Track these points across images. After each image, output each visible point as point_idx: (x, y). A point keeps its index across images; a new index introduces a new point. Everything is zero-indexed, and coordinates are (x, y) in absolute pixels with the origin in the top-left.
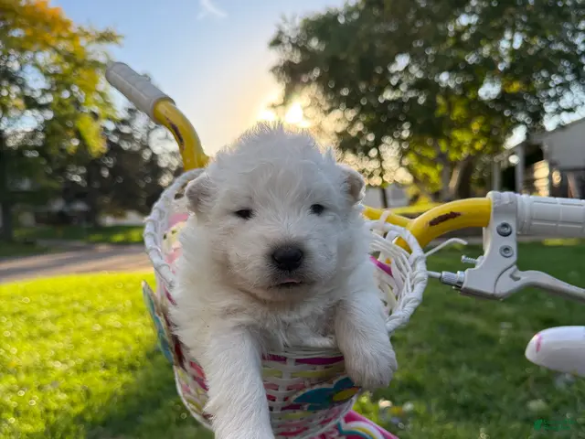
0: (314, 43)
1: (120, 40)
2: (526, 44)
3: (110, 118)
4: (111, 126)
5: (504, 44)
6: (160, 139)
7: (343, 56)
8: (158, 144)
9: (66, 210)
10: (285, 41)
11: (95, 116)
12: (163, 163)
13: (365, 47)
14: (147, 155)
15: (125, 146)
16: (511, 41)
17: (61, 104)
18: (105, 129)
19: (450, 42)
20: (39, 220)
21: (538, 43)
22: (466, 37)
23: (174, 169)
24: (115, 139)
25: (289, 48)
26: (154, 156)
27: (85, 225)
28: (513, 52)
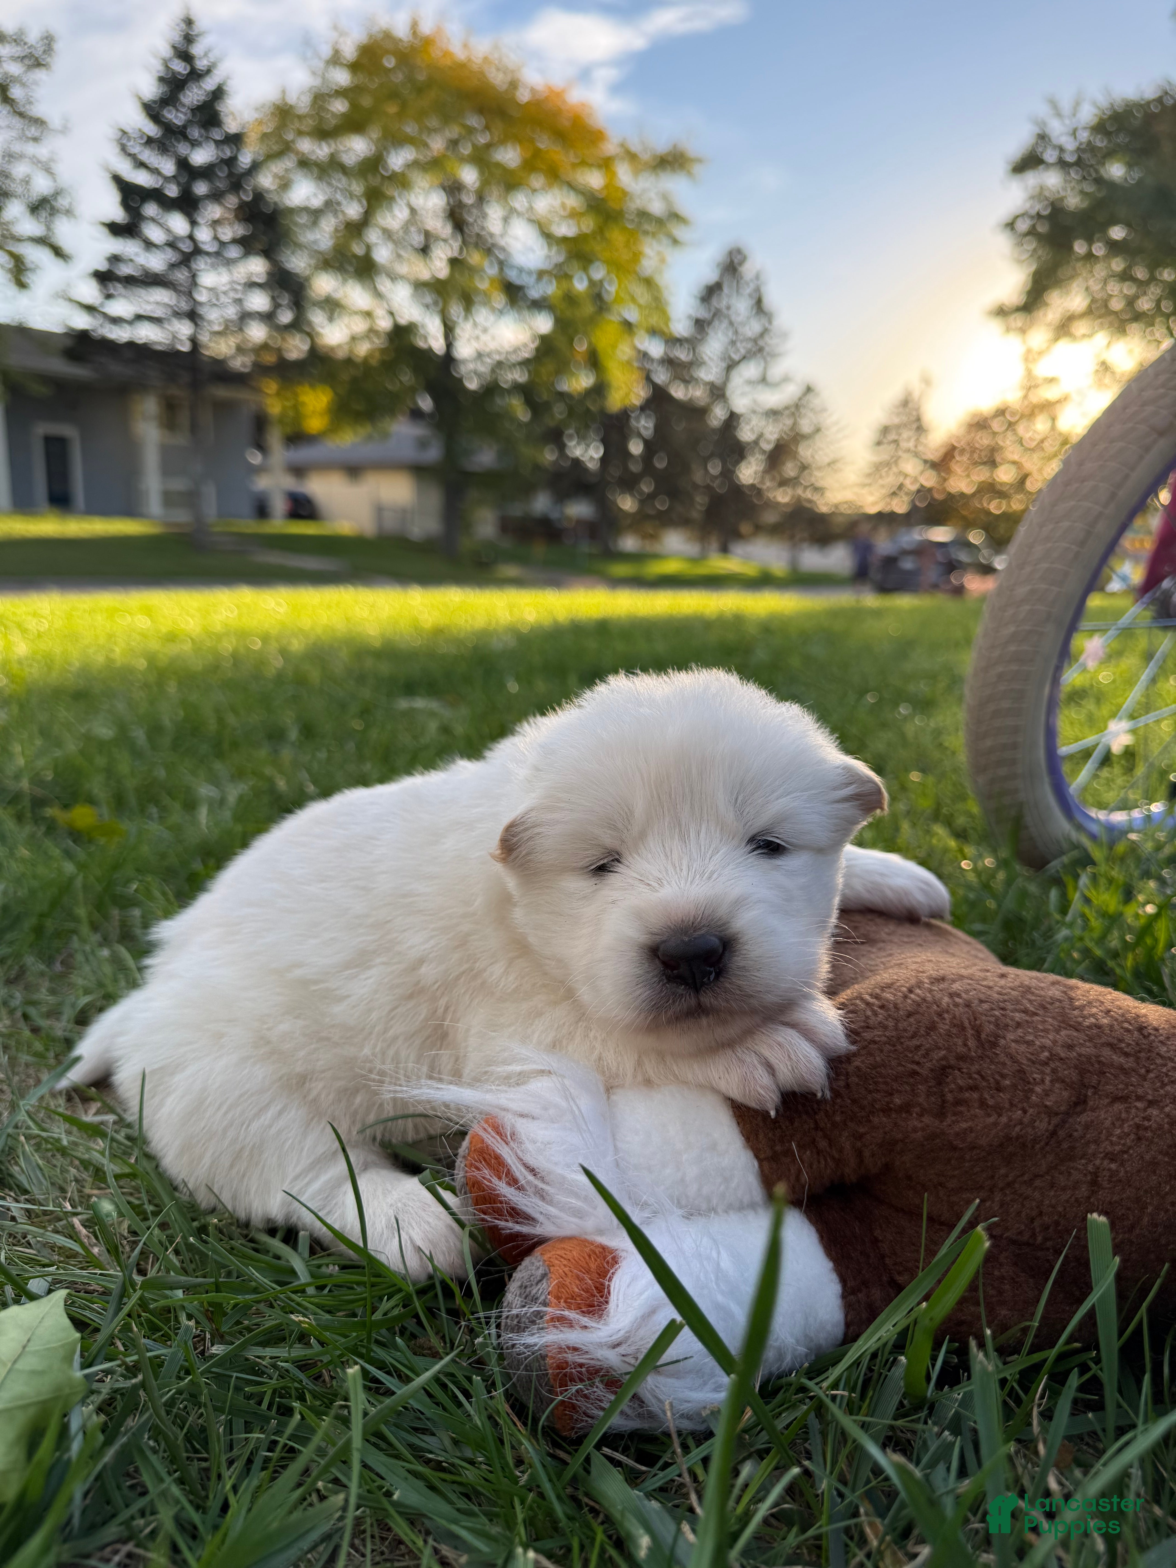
1: (697, 169)
3: (653, 332)
4: (656, 349)
6: (750, 382)
8: (743, 394)
9: (554, 515)
11: (628, 326)
12: (746, 434)
14: (718, 414)
15: (678, 392)
17: (570, 299)
18: (645, 355)
20: (506, 526)
23: (768, 447)
24: (661, 377)
26: (733, 419)
27: (585, 547)
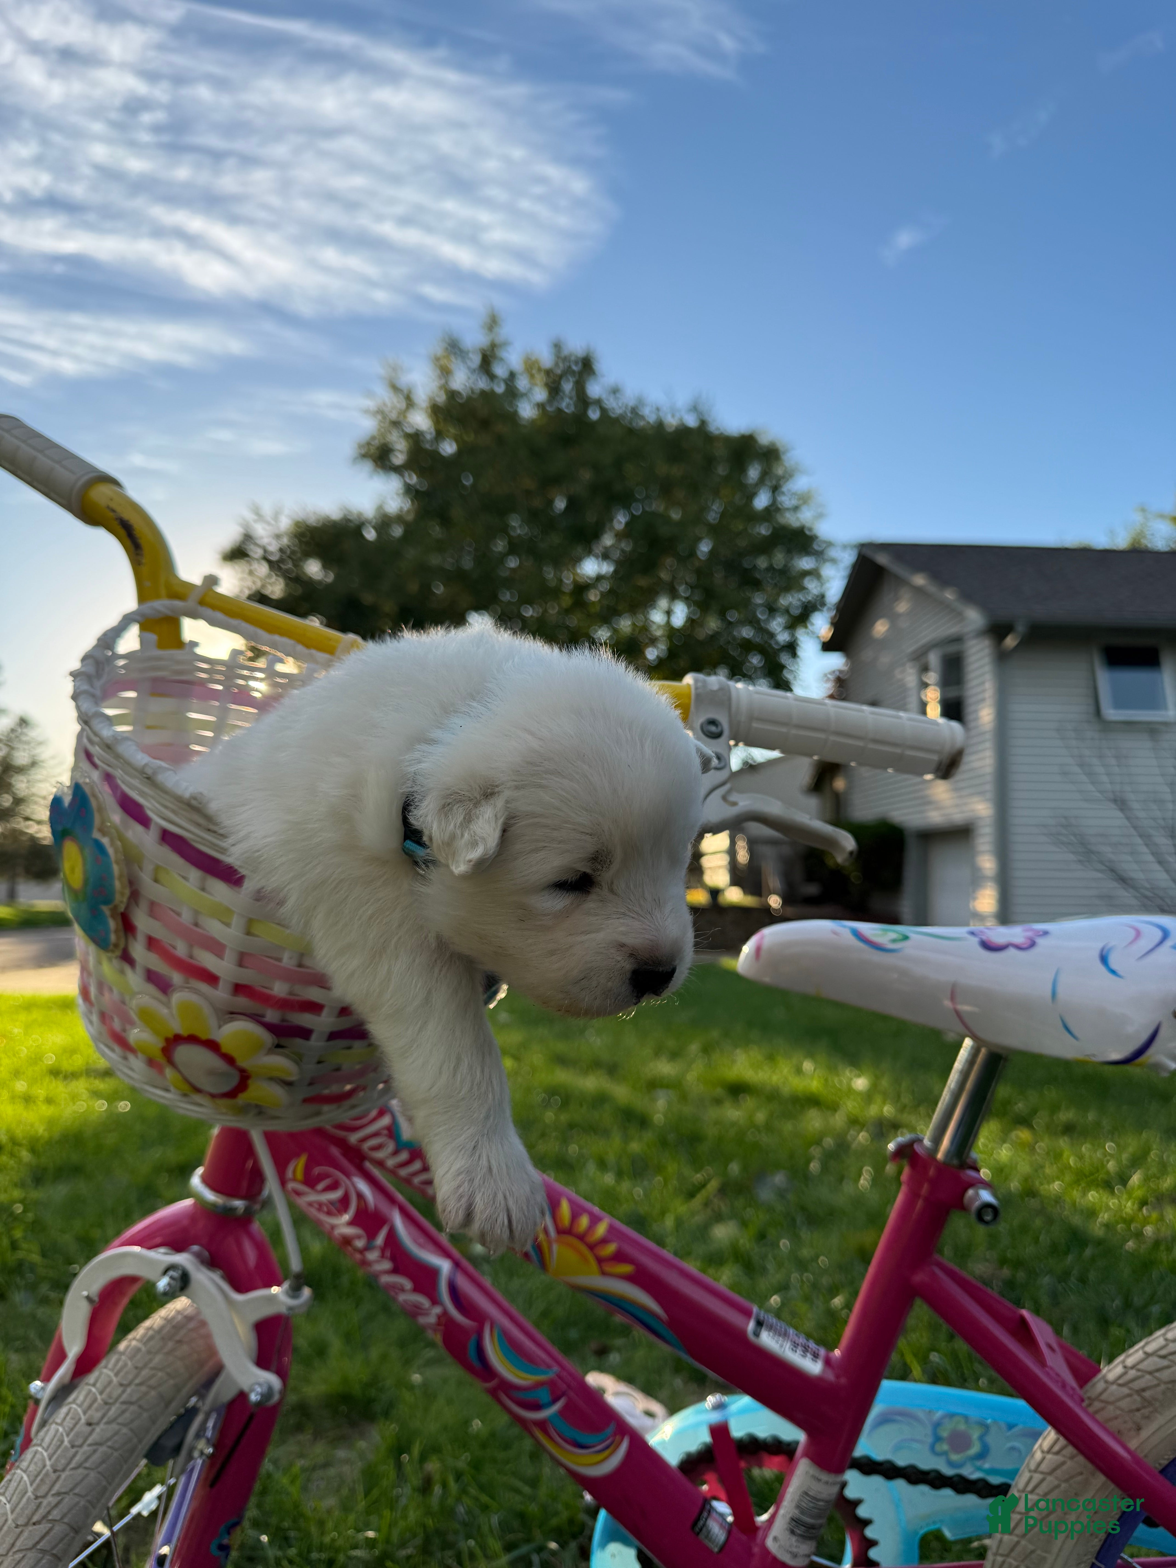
0: (314, 568)
2: (691, 622)
5: (657, 617)
7: (368, 598)
10: (258, 553)
13: (413, 587)
16: (669, 613)
19: (567, 601)
21: (713, 624)
22: (593, 596)
25: (263, 569)
28: (671, 632)
